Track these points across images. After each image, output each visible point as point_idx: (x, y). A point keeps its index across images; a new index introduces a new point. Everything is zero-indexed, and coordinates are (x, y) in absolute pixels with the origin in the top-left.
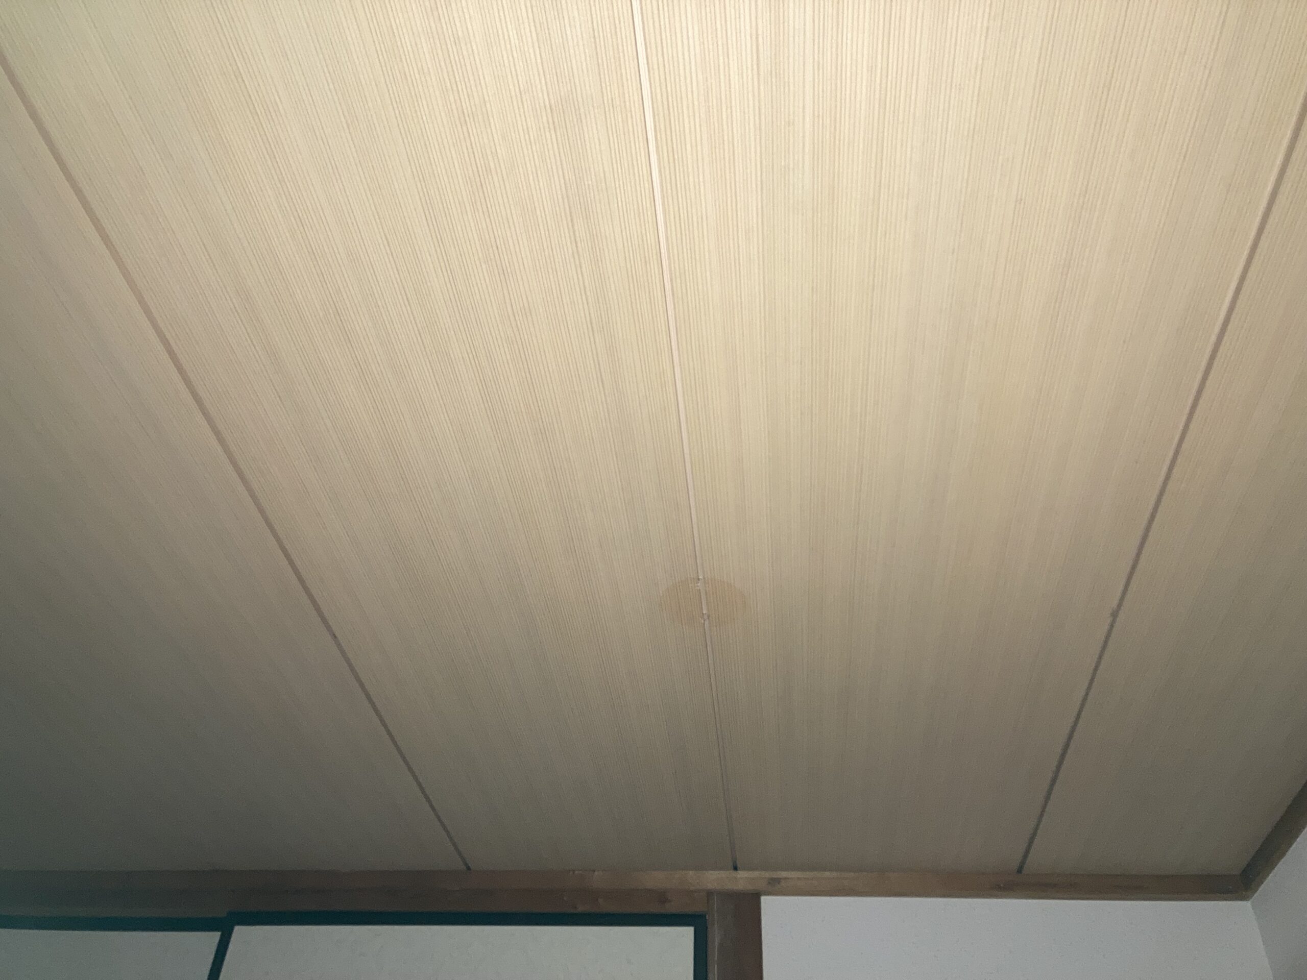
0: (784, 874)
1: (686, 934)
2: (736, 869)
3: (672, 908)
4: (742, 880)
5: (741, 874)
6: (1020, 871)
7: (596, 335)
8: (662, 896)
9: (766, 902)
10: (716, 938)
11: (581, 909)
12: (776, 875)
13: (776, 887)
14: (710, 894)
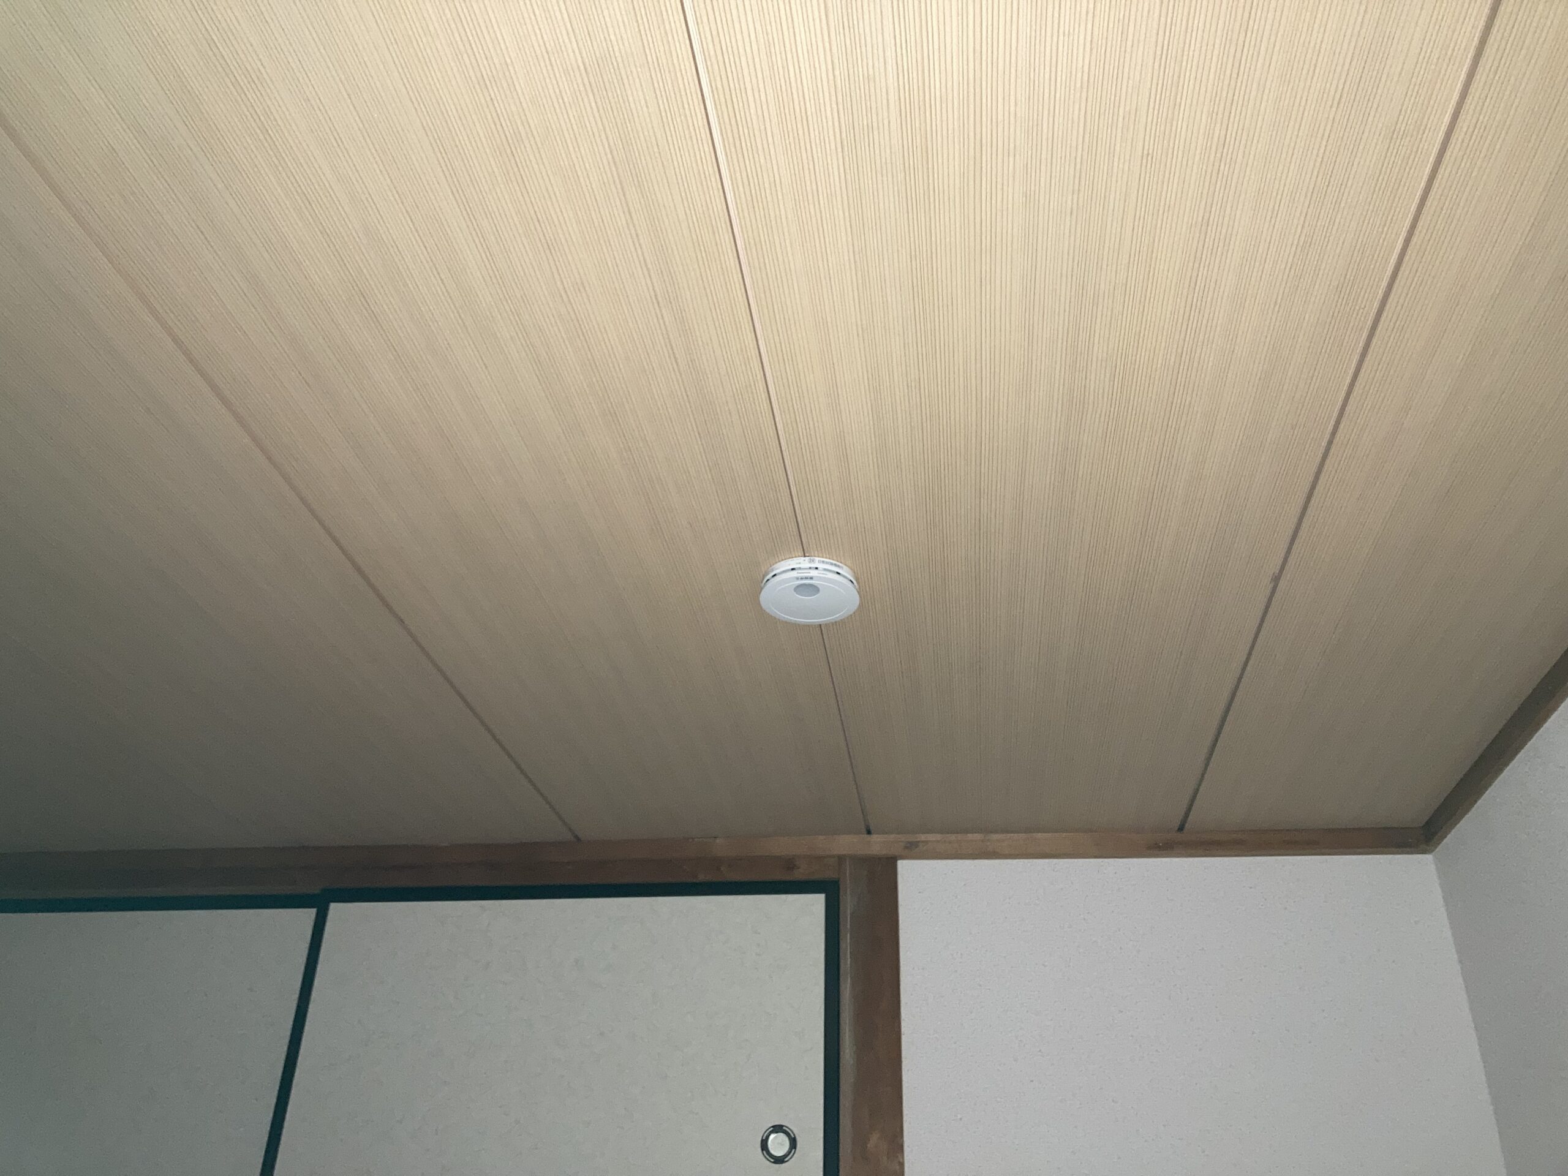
0: (923, 837)
1: (816, 903)
2: (869, 832)
3: (799, 874)
4: (877, 844)
5: (875, 838)
6: (1181, 829)
7: (663, 311)
8: (789, 864)
9: (903, 866)
10: (848, 904)
11: (702, 877)
12: (911, 838)
13: (914, 851)
14: (841, 859)
